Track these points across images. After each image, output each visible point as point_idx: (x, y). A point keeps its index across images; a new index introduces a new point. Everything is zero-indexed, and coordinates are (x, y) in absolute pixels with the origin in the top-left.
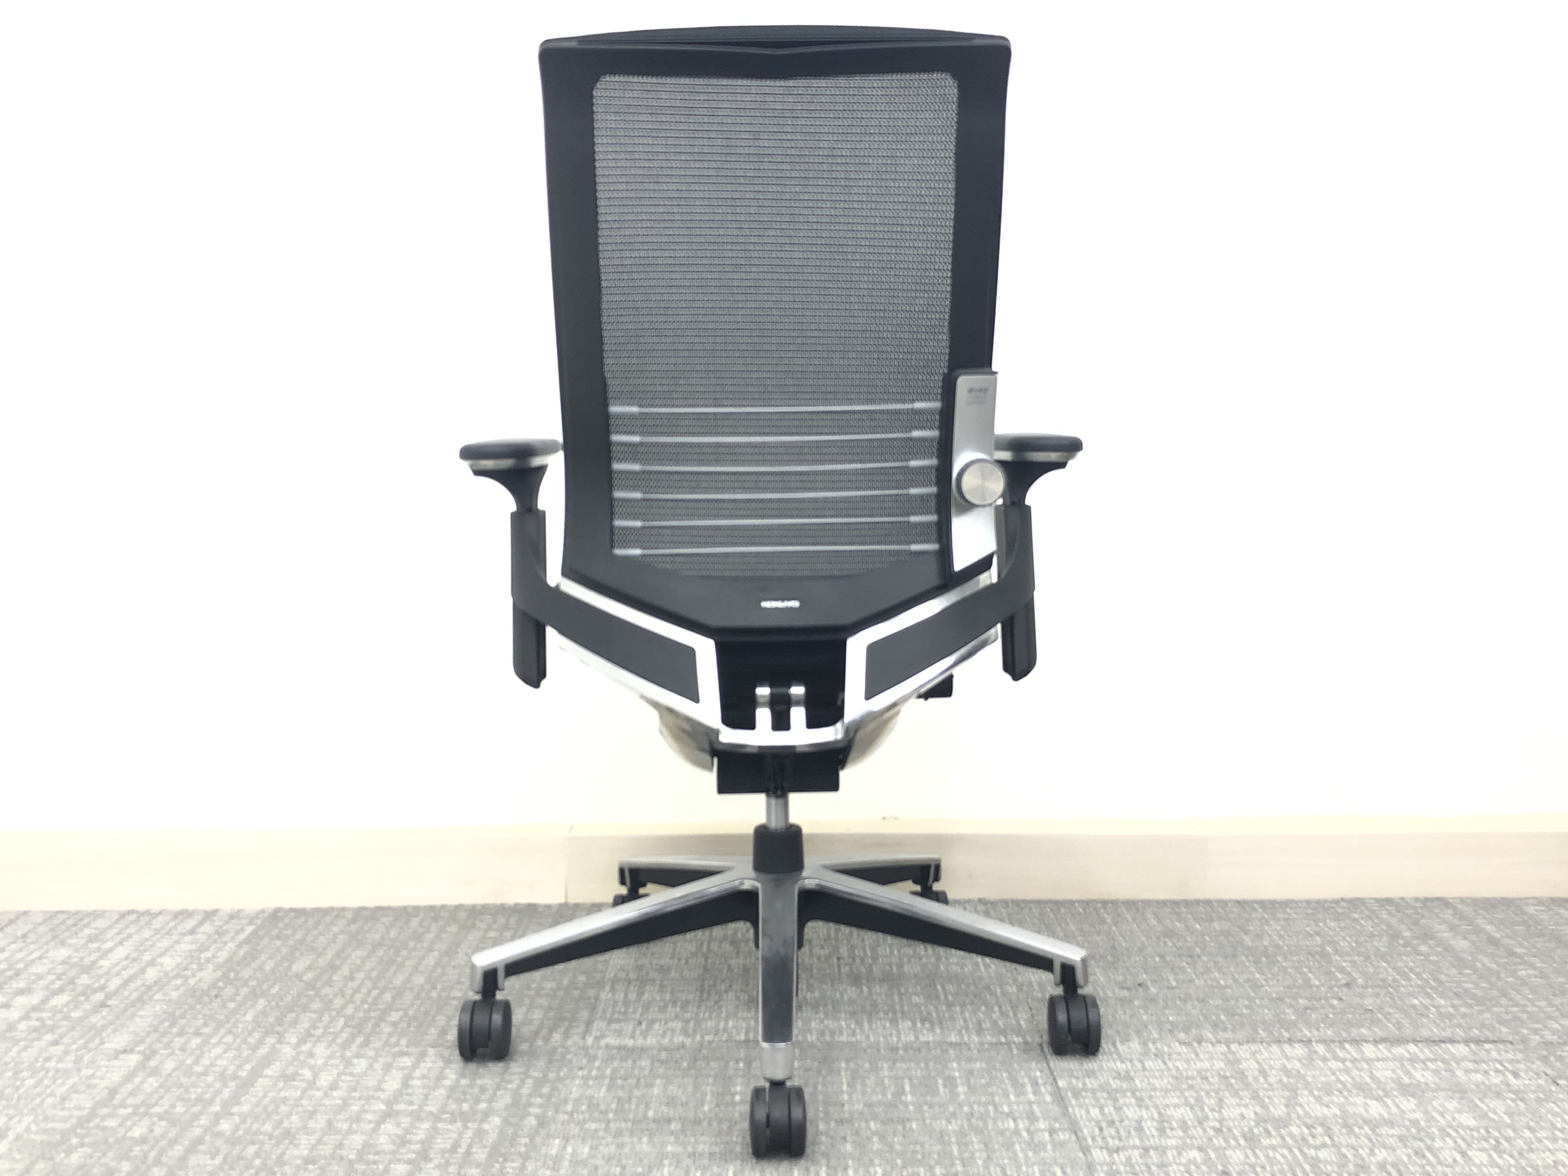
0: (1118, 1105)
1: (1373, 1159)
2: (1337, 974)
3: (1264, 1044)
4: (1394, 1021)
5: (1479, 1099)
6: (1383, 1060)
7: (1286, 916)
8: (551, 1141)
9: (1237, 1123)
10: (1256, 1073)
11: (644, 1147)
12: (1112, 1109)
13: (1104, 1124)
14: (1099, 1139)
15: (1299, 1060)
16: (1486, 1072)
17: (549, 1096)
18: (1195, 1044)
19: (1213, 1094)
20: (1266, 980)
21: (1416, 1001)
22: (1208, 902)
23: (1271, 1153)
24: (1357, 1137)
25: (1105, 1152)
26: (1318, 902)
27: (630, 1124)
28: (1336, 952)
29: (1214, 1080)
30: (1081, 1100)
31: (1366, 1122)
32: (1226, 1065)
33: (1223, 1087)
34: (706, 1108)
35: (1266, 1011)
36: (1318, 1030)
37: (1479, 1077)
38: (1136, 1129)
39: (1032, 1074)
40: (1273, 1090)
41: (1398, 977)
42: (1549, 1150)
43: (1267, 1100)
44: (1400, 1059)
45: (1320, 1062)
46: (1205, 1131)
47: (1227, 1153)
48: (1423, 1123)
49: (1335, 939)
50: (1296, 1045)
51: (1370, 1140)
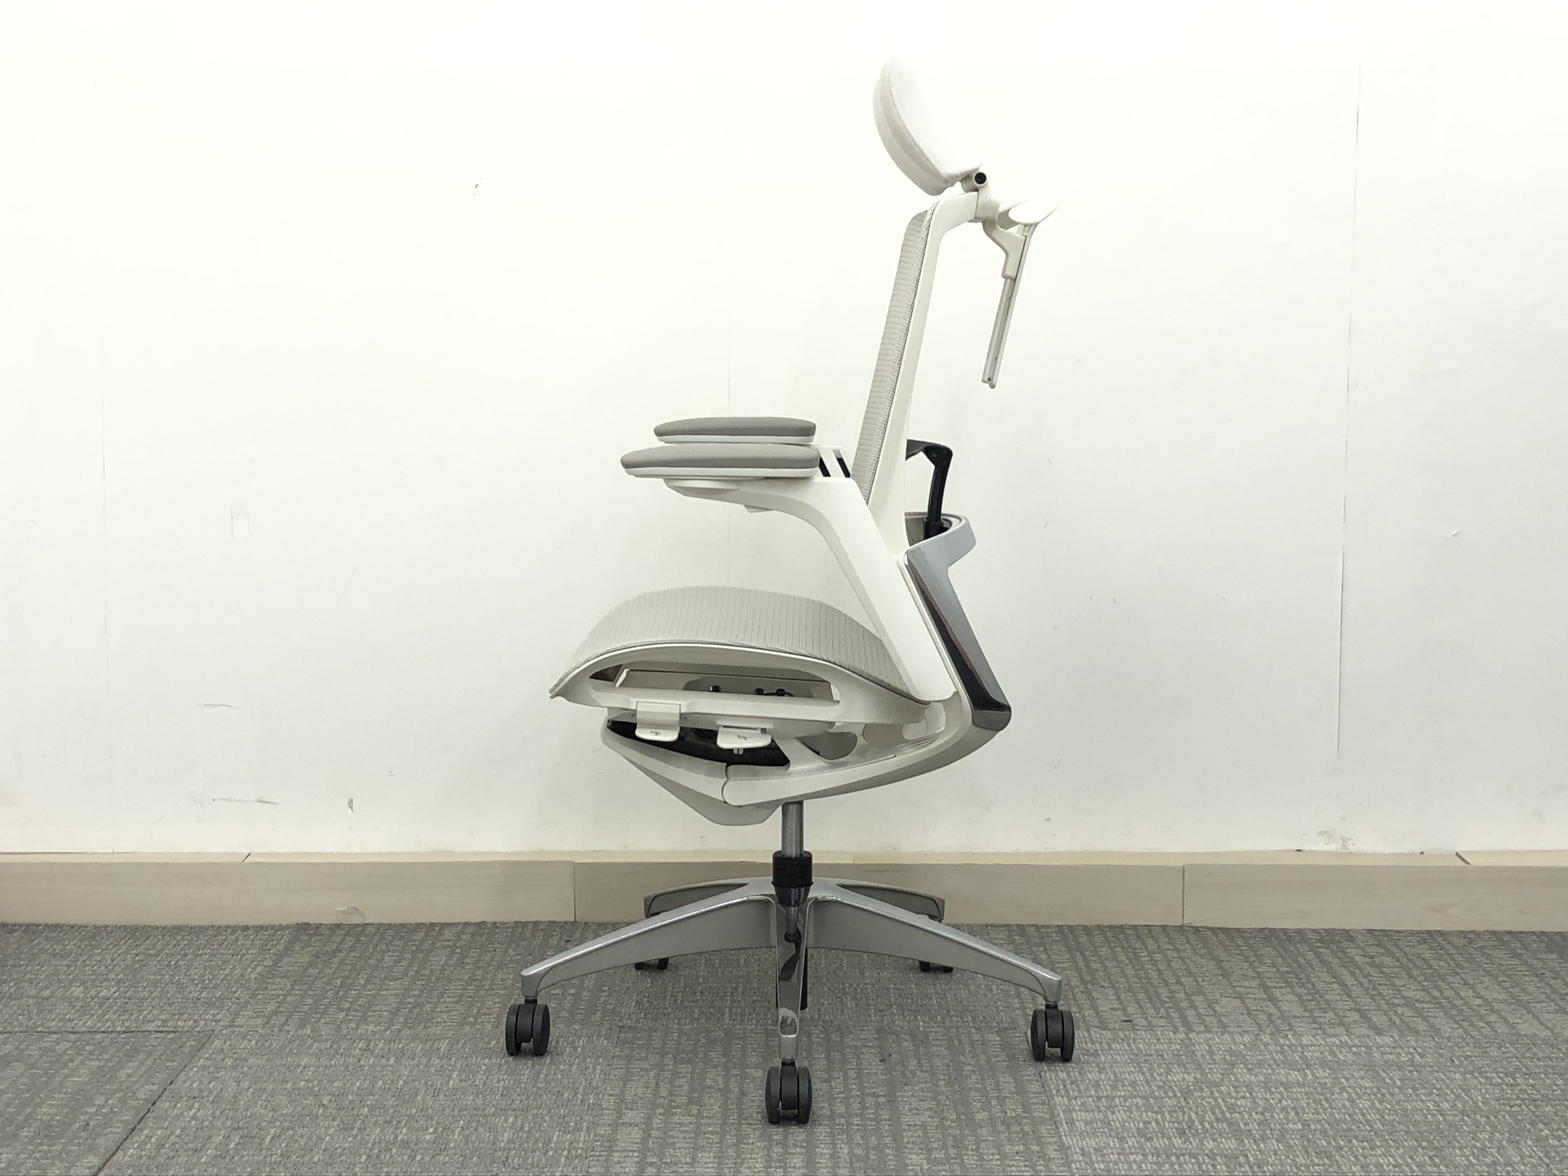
0: (1082, 1072)
1: (1279, 1105)
6: (1315, 1046)
10: (1205, 1052)
12: (1076, 1074)
15: (1245, 1045)
19: (1164, 1066)
24: (1272, 1093)
25: (1065, 1099)
31: (1282, 1084)
32: (1181, 1047)
33: (1174, 1061)
38: (1093, 1086)
40: (1215, 1064)
42: (1422, 1101)
43: (1207, 1070)
46: (1150, 1087)
47: (1164, 1100)
48: (1329, 1085)
51: (1281, 1093)
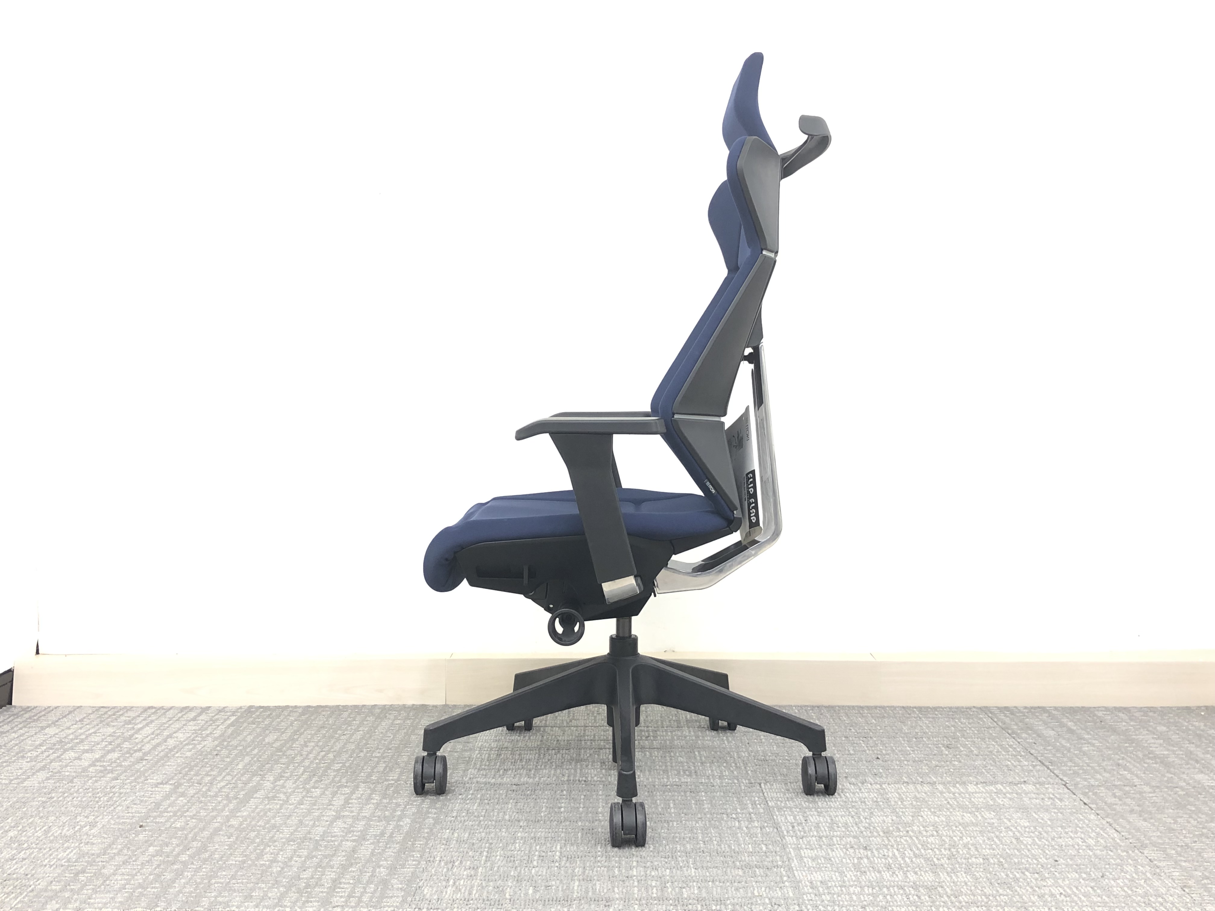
2: (961, 748)
3: (905, 785)
4: (991, 773)
5: (1035, 812)
7: (934, 716)
8: (444, 831)
9: (880, 825)
11: (503, 834)
13: (795, 824)
14: (791, 832)
16: (1042, 799)
17: (441, 808)
18: (860, 784)
20: (913, 751)
21: (1009, 763)
22: (883, 707)
23: (898, 840)
26: (957, 708)
27: (494, 823)
28: (963, 736)
29: (869, 803)
30: (783, 813)
34: (542, 814)
35: (910, 767)
36: (942, 778)
37: (1037, 801)
39: (753, 798)
41: (1000, 750)
44: (990, 793)
45: (938, 794)
49: (964, 729)
50: (925, 785)
